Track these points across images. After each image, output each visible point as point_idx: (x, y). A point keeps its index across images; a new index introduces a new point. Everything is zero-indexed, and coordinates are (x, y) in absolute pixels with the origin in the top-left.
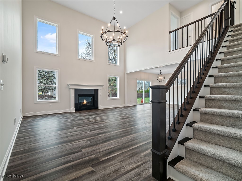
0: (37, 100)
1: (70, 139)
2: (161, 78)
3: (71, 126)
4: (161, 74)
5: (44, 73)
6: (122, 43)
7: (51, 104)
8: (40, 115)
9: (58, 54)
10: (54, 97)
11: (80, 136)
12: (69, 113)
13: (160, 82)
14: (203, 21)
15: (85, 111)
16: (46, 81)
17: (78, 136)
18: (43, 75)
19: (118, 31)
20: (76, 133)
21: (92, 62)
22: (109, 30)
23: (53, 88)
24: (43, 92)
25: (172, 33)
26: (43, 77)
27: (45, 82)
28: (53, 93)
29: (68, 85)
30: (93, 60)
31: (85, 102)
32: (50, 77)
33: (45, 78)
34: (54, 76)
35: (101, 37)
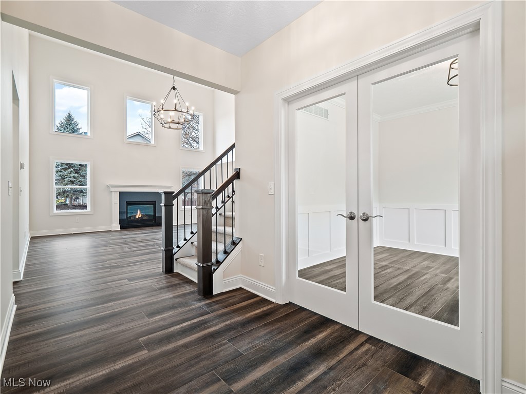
0: (55, 211)
7: (77, 218)
9: (90, 135)
12: (110, 232)
15: (138, 229)
24: (67, 199)
27: (70, 177)
29: (107, 185)
30: (153, 143)
33: (72, 169)
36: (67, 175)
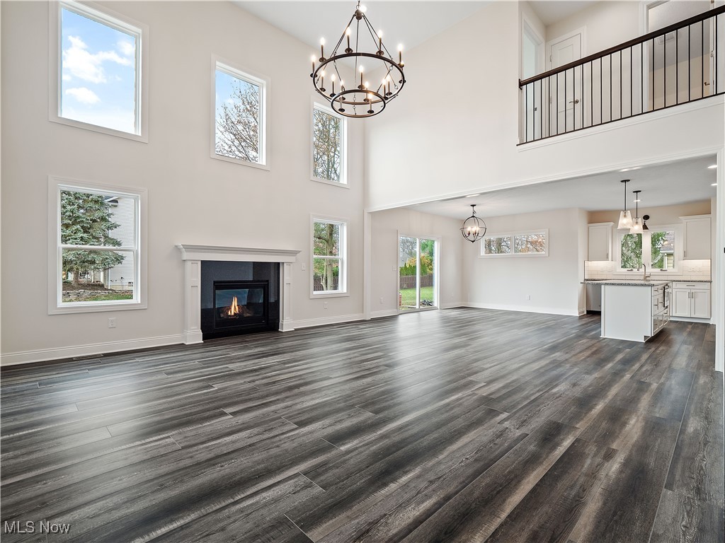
0: (61, 304)
1: (228, 471)
2: (475, 229)
3: (211, 405)
4: (473, 216)
5: (72, 207)
6: (386, 102)
7: (112, 318)
8: (71, 360)
9: (140, 134)
10: (108, 290)
11: (264, 455)
12: (181, 347)
13: (473, 242)
14: (616, 55)
15: (239, 340)
16: (80, 235)
17: (257, 456)
18: (70, 216)
19: (379, 55)
20: (242, 439)
21: (259, 168)
22: (349, 49)
23: (107, 258)
24: (69, 274)
25: (530, 86)
26: (70, 222)
27: (76, 239)
28: (105, 276)
29: (176, 246)
30: (264, 163)
31: (234, 309)
32: (94, 221)
33: (78, 226)
34: (110, 219)
35: (314, 76)
36: (71, 235)
